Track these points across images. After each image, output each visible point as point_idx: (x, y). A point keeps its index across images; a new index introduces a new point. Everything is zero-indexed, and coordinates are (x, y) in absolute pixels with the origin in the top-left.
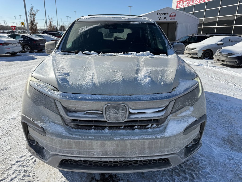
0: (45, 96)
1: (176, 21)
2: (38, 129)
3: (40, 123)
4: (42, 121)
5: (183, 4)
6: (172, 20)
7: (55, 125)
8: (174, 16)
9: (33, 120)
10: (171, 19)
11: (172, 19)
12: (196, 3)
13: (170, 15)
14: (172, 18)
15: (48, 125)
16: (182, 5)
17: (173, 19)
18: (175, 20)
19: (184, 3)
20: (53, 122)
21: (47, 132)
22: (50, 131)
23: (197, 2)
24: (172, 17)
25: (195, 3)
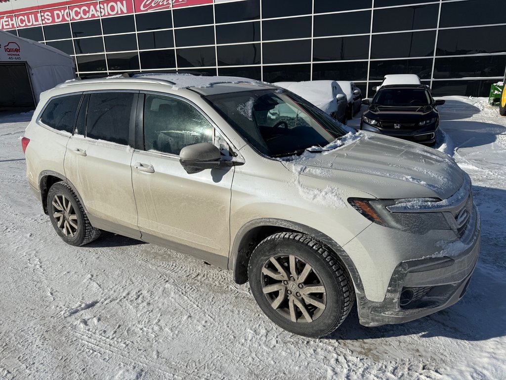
0: (430, 214)
1: (25, 60)
2: (440, 263)
3: (439, 253)
4: (440, 249)
5: (11, 23)
6: (14, 60)
7: (454, 243)
8: (17, 50)
9: (428, 257)
10: (11, 56)
11: (13, 57)
12: (46, 23)
13: (6, 48)
14: (14, 55)
15: (450, 249)
16: (7, 23)
17: (17, 57)
18: (22, 60)
19: (12, 20)
20: (450, 242)
21: (454, 257)
22: (456, 254)
23: (47, 21)
24: (12, 53)
25: (44, 22)
